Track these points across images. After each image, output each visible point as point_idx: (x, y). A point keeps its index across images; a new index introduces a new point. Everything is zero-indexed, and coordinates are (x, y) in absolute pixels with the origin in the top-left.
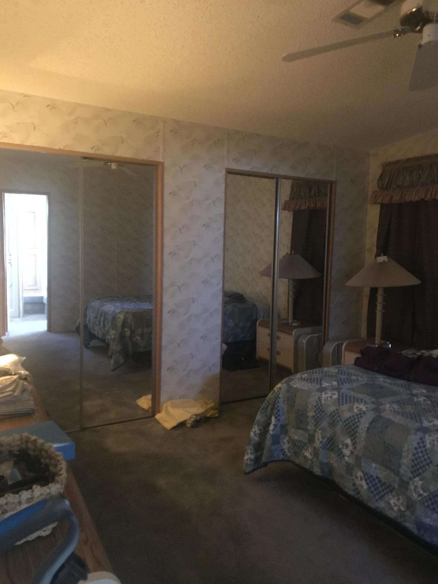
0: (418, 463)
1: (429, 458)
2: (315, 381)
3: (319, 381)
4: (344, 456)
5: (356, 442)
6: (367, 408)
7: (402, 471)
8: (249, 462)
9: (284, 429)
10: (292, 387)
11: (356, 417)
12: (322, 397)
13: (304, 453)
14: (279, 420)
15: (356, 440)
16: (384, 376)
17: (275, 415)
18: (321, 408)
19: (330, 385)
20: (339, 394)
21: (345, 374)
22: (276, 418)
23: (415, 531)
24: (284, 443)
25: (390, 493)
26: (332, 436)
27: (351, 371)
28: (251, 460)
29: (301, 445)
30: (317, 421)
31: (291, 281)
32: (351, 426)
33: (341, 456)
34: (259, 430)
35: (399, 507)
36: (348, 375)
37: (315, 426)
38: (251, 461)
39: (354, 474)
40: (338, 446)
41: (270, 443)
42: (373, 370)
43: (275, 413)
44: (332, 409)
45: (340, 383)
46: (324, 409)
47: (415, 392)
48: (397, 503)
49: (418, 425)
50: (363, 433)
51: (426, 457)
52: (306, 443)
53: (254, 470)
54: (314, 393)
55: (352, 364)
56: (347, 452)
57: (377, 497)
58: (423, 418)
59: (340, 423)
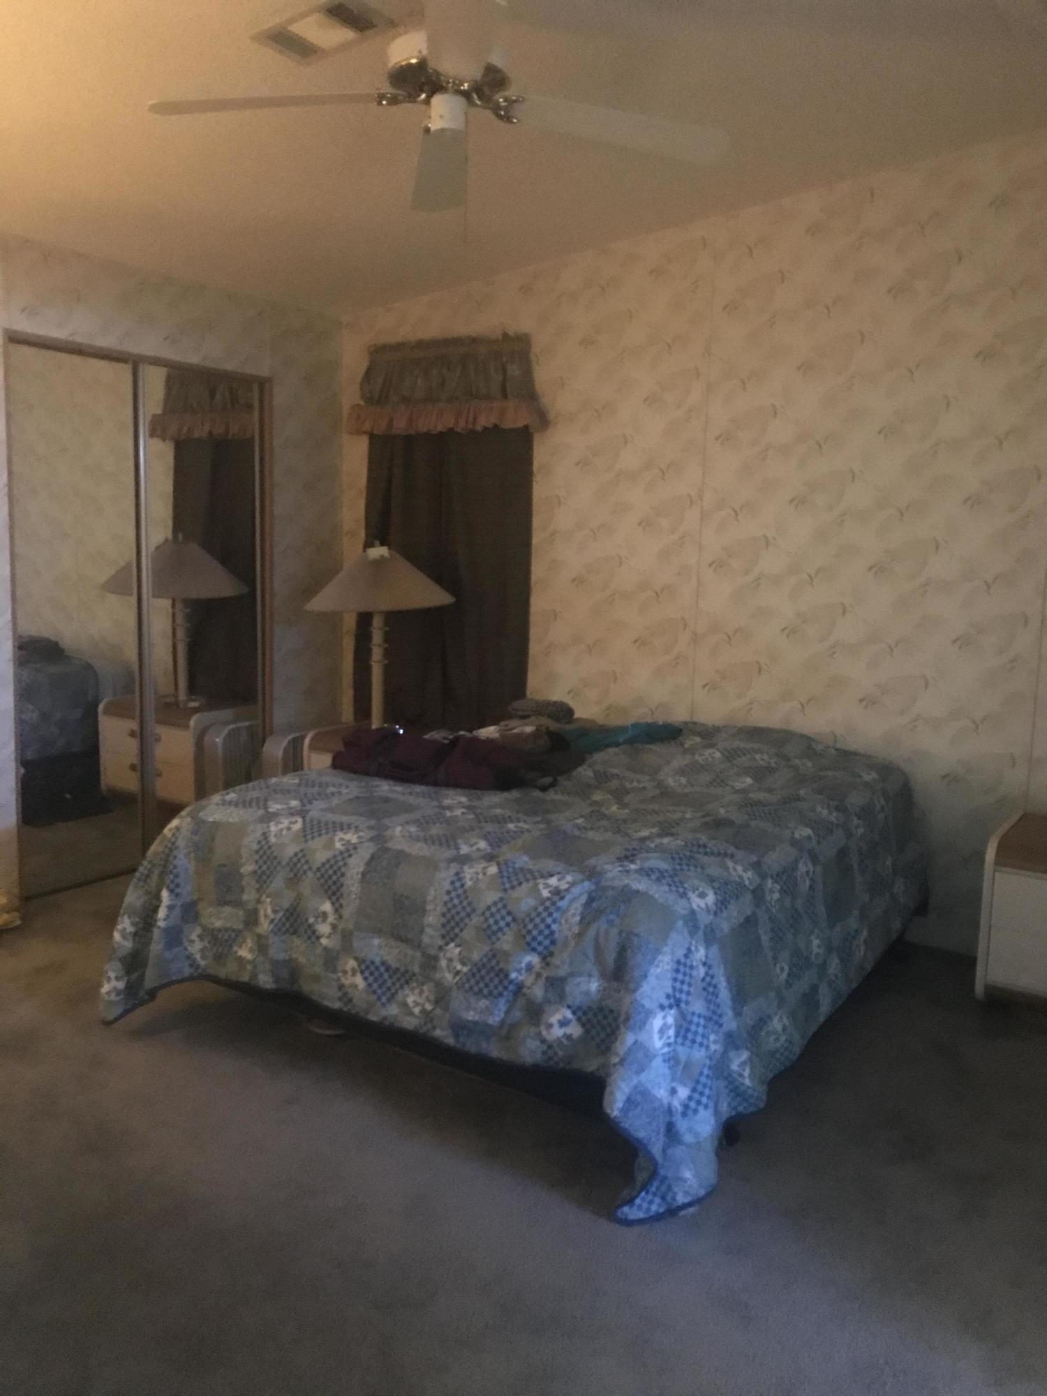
0: (453, 917)
1: (469, 904)
2: (254, 804)
3: (261, 803)
4: (318, 938)
5: (341, 906)
6: (359, 837)
7: (426, 939)
8: (113, 997)
9: (190, 912)
10: (203, 822)
11: (339, 858)
12: (270, 831)
13: (236, 952)
14: (177, 895)
15: (341, 901)
16: (391, 782)
17: (168, 888)
18: (269, 852)
19: (284, 806)
20: (304, 822)
21: (313, 786)
22: (171, 891)
23: (450, 1041)
24: (193, 941)
25: (406, 986)
26: (295, 904)
27: (325, 779)
28: (118, 993)
29: (230, 936)
30: (262, 879)
31: (179, 606)
32: (330, 877)
33: (314, 939)
34: (133, 924)
35: (423, 1006)
36: (320, 787)
37: (258, 890)
38: (118, 995)
39: (339, 968)
40: (307, 920)
41: (161, 946)
42: (368, 774)
43: (168, 882)
44: (291, 850)
45: (306, 801)
46: (275, 854)
47: (447, 802)
48: (419, 1000)
49: (451, 853)
50: (353, 885)
51: (465, 903)
52: (240, 931)
53: (126, 1012)
54: (251, 828)
55: (328, 768)
56: (324, 929)
57: (384, 999)
58: (460, 841)
59: (310, 874)
